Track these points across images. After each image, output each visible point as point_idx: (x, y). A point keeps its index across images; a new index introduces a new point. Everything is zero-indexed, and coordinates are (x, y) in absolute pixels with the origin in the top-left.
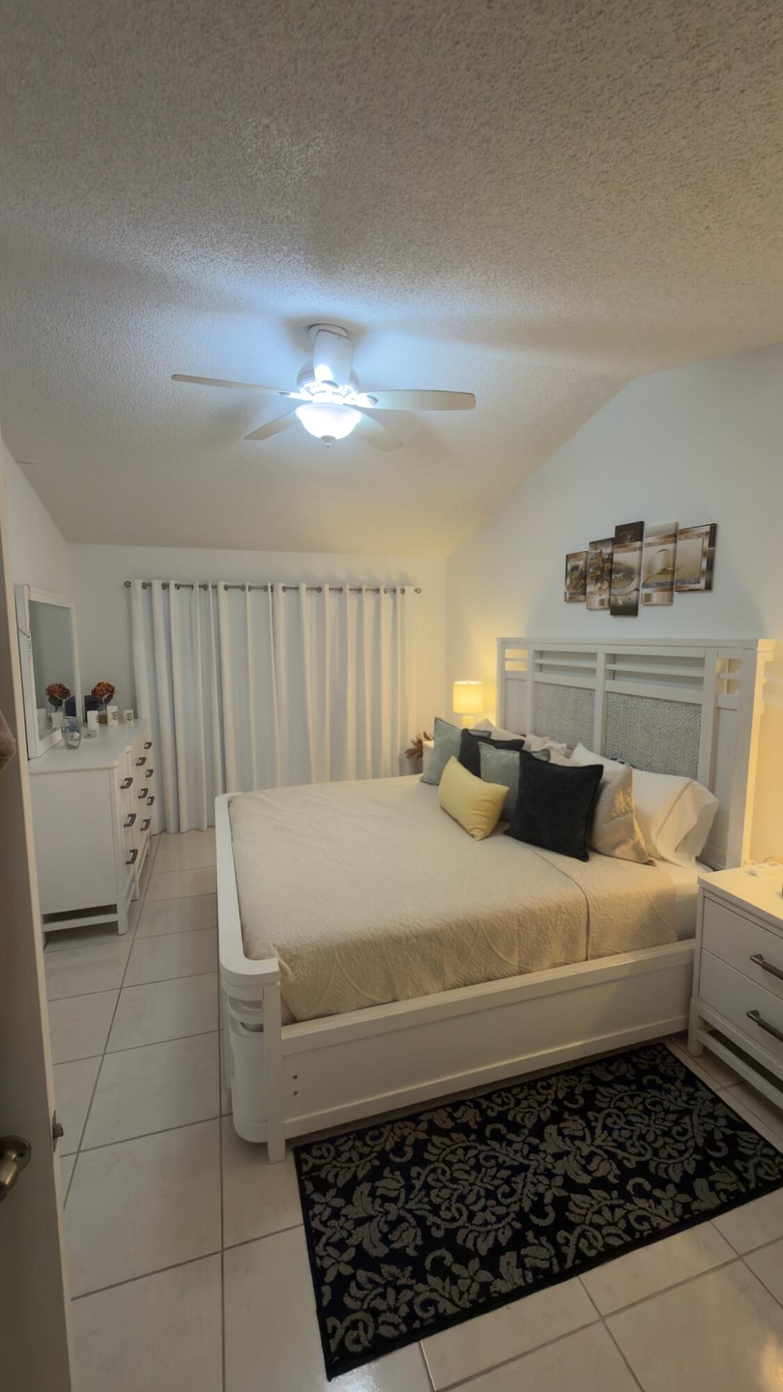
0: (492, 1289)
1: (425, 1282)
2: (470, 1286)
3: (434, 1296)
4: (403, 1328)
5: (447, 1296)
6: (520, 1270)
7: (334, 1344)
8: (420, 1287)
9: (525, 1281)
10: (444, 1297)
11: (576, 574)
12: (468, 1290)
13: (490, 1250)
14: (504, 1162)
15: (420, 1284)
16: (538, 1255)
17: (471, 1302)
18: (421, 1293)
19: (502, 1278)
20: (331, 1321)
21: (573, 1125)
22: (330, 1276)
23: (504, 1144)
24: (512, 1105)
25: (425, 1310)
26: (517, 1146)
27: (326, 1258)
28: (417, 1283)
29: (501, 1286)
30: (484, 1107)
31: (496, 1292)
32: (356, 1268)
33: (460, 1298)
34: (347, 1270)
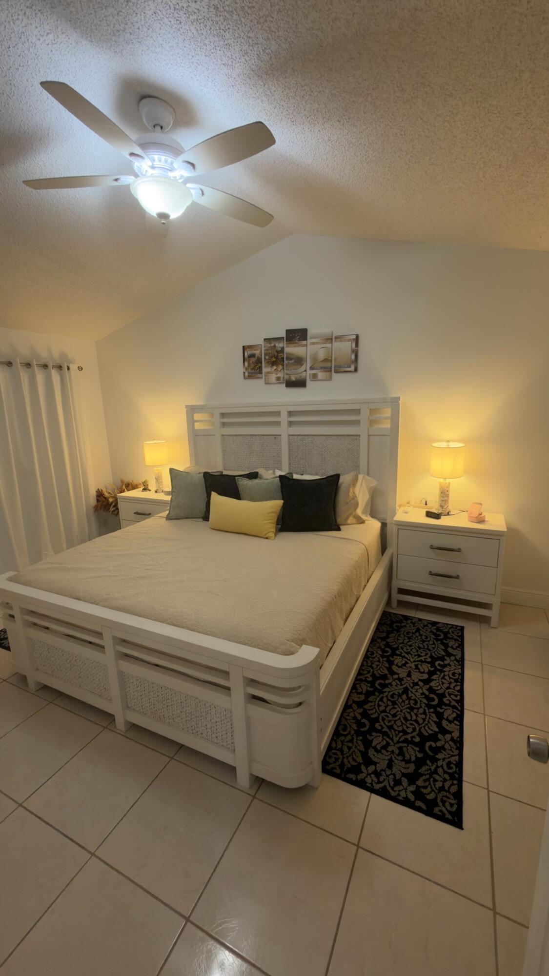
0: (455, 738)
1: (439, 760)
2: (450, 745)
3: (447, 761)
4: (455, 782)
5: (449, 756)
6: (452, 724)
7: (448, 816)
8: (440, 763)
9: (458, 725)
10: (449, 758)
11: (253, 360)
12: (451, 747)
13: (437, 727)
14: (399, 693)
15: (438, 762)
16: (449, 713)
17: (456, 749)
18: (443, 764)
19: (453, 732)
20: (436, 810)
21: (398, 660)
22: (412, 798)
23: (389, 686)
24: (372, 670)
25: (451, 768)
26: (394, 683)
27: (401, 793)
28: (437, 763)
29: (456, 734)
30: (364, 679)
31: (457, 738)
32: (414, 783)
33: (453, 752)
34: (412, 788)
